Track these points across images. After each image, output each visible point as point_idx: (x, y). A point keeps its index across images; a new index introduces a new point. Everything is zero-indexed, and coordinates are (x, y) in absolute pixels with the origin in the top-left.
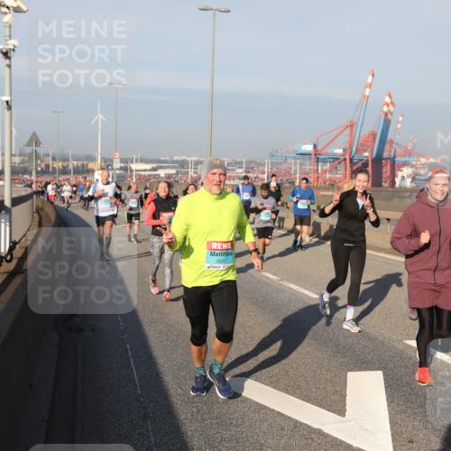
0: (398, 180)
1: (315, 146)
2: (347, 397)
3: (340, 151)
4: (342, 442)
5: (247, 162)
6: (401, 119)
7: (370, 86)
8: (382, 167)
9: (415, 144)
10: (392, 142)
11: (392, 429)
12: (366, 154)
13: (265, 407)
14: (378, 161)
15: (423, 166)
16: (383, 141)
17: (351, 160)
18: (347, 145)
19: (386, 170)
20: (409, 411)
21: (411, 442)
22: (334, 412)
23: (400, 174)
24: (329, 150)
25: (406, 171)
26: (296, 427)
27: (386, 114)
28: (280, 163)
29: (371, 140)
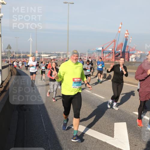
0: (130, 59)
1: (103, 48)
2: (114, 131)
3: (111, 50)
4: (113, 146)
5: (80, 54)
6: (131, 39)
7: (121, 28)
8: (125, 55)
9: (136, 47)
10: (128, 46)
11: (129, 142)
12: (120, 50)
14: (124, 53)
15: (139, 54)
16: (125, 46)
17: (115, 53)
18: (113, 48)
20: (135, 135)
21: (135, 146)
22: (110, 136)
23: (131, 57)
24: (107, 49)
25: (133, 56)
26: (97, 141)
28: (91, 54)
29: (121, 46)
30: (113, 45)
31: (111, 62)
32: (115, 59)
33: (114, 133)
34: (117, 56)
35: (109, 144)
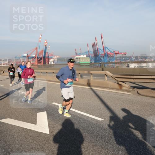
0: (50, 62)
1: (27, 54)
2: (37, 120)
3: (34, 55)
4: (36, 131)
5: (8, 60)
6: (49, 46)
7: (41, 38)
8: (45, 59)
9: (53, 53)
10: (47, 53)
11: (49, 126)
12: (41, 56)
13: (14, 125)
14: (44, 58)
15: (56, 58)
16: (45, 53)
17: (37, 58)
18: (36, 54)
19: (47, 60)
20: (53, 120)
21: (53, 128)
22: (33, 124)
23: (50, 61)
24: (31, 55)
25: (52, 60)
26: (23, 129)
27: (45, 45)
28: (18, 60)
29: (42, 52)
30: (35, 52)
31: (35, 65)
32: (38, 63)
33: (37, 121)
34: (39, 60)
35: (33, 130)
